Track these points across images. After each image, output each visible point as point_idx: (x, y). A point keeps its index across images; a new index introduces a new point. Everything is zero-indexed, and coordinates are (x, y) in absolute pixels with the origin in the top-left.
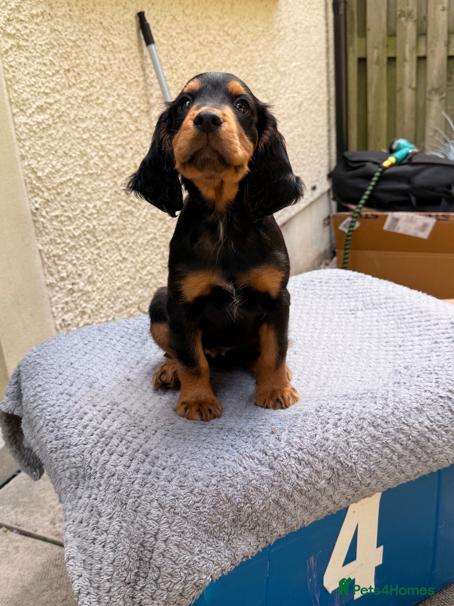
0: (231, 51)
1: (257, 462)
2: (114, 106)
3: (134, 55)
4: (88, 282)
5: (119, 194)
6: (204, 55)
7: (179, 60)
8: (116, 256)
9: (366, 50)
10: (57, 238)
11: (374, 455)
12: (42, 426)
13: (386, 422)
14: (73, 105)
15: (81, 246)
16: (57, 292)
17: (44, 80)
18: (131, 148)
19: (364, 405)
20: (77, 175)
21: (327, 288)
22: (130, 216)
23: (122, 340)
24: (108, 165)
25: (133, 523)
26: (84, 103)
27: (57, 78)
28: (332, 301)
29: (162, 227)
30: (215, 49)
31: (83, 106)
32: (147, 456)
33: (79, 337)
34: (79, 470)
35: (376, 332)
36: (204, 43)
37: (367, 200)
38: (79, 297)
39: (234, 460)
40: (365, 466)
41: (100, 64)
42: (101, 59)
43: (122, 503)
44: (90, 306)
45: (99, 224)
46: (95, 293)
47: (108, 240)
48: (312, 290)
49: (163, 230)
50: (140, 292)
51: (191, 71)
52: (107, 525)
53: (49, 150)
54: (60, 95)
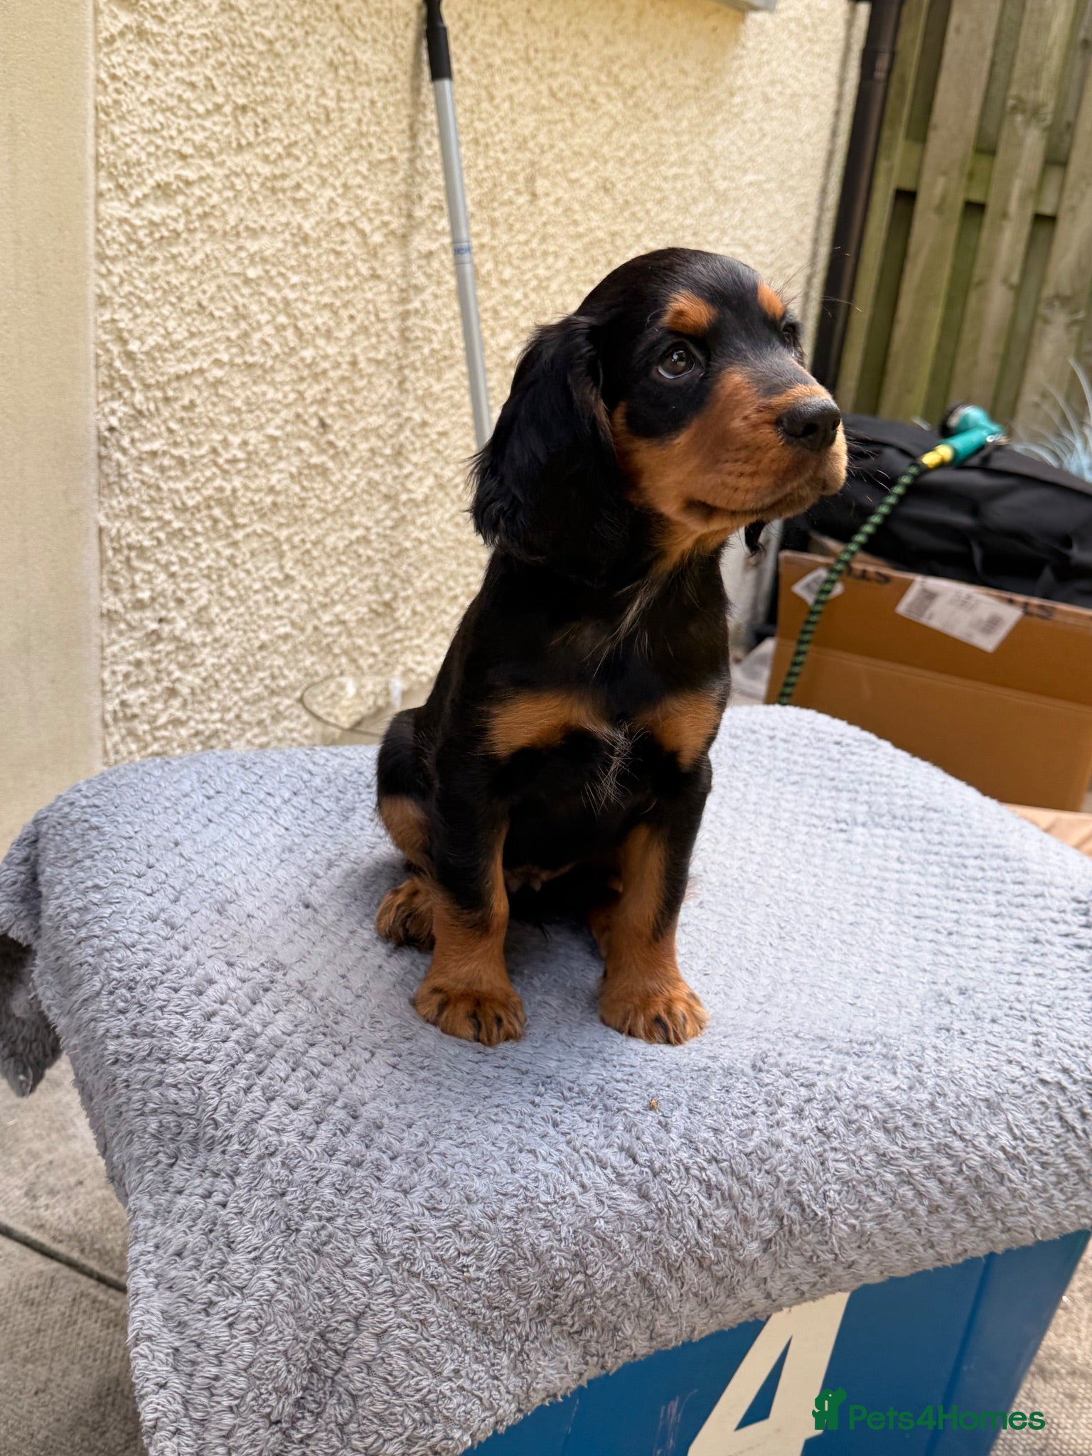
0: (617, 124)
1: (612, 1177)
2: (330, 210)
3: (398, 97)
4: (196, 621)
5: (305, 423)
6: (556, 122)
7: (497, 125)
8: (270, 569)
9: (919, 173)
10: (144, 506)
11: (878, 1199)
12: (98, 994)
13: (915, 1125)
14: (238, 193)
15: (196, 533)
16: (121, 633)
17: (184, 124)
18: (352, 318)
19: (867, 1073)
20: (218, 363)
21: (785, 755)
22: (319, 479)
23: (295, 800)
24: (293, 350)
25: (308, 1279)
26: (264, 192)
27: (215, 124)
28: (795, 788)
29: (387, 516)
30: (583, 113)
31: (260, 198)
32: (355, 1117)
33: (195, 777)
34: (184, 1122)
35: (895, 886)
36: (561, 95)
37: (870, 537)
38: (168, 654)
39: (560, 1163)
40: (853, 1221)
41: (318, 105)
42: (323, 93)
43: (288, 1228)
44: (189, 678)
45: (246, 488)
46: (207, 650)
47: (258, 527)
48: (751, 753)
49: (389, 523)
50: (308, 663)
51: (519, 156)
52: (246, 1276)
53: (165, 291)
54: (215, 165)
